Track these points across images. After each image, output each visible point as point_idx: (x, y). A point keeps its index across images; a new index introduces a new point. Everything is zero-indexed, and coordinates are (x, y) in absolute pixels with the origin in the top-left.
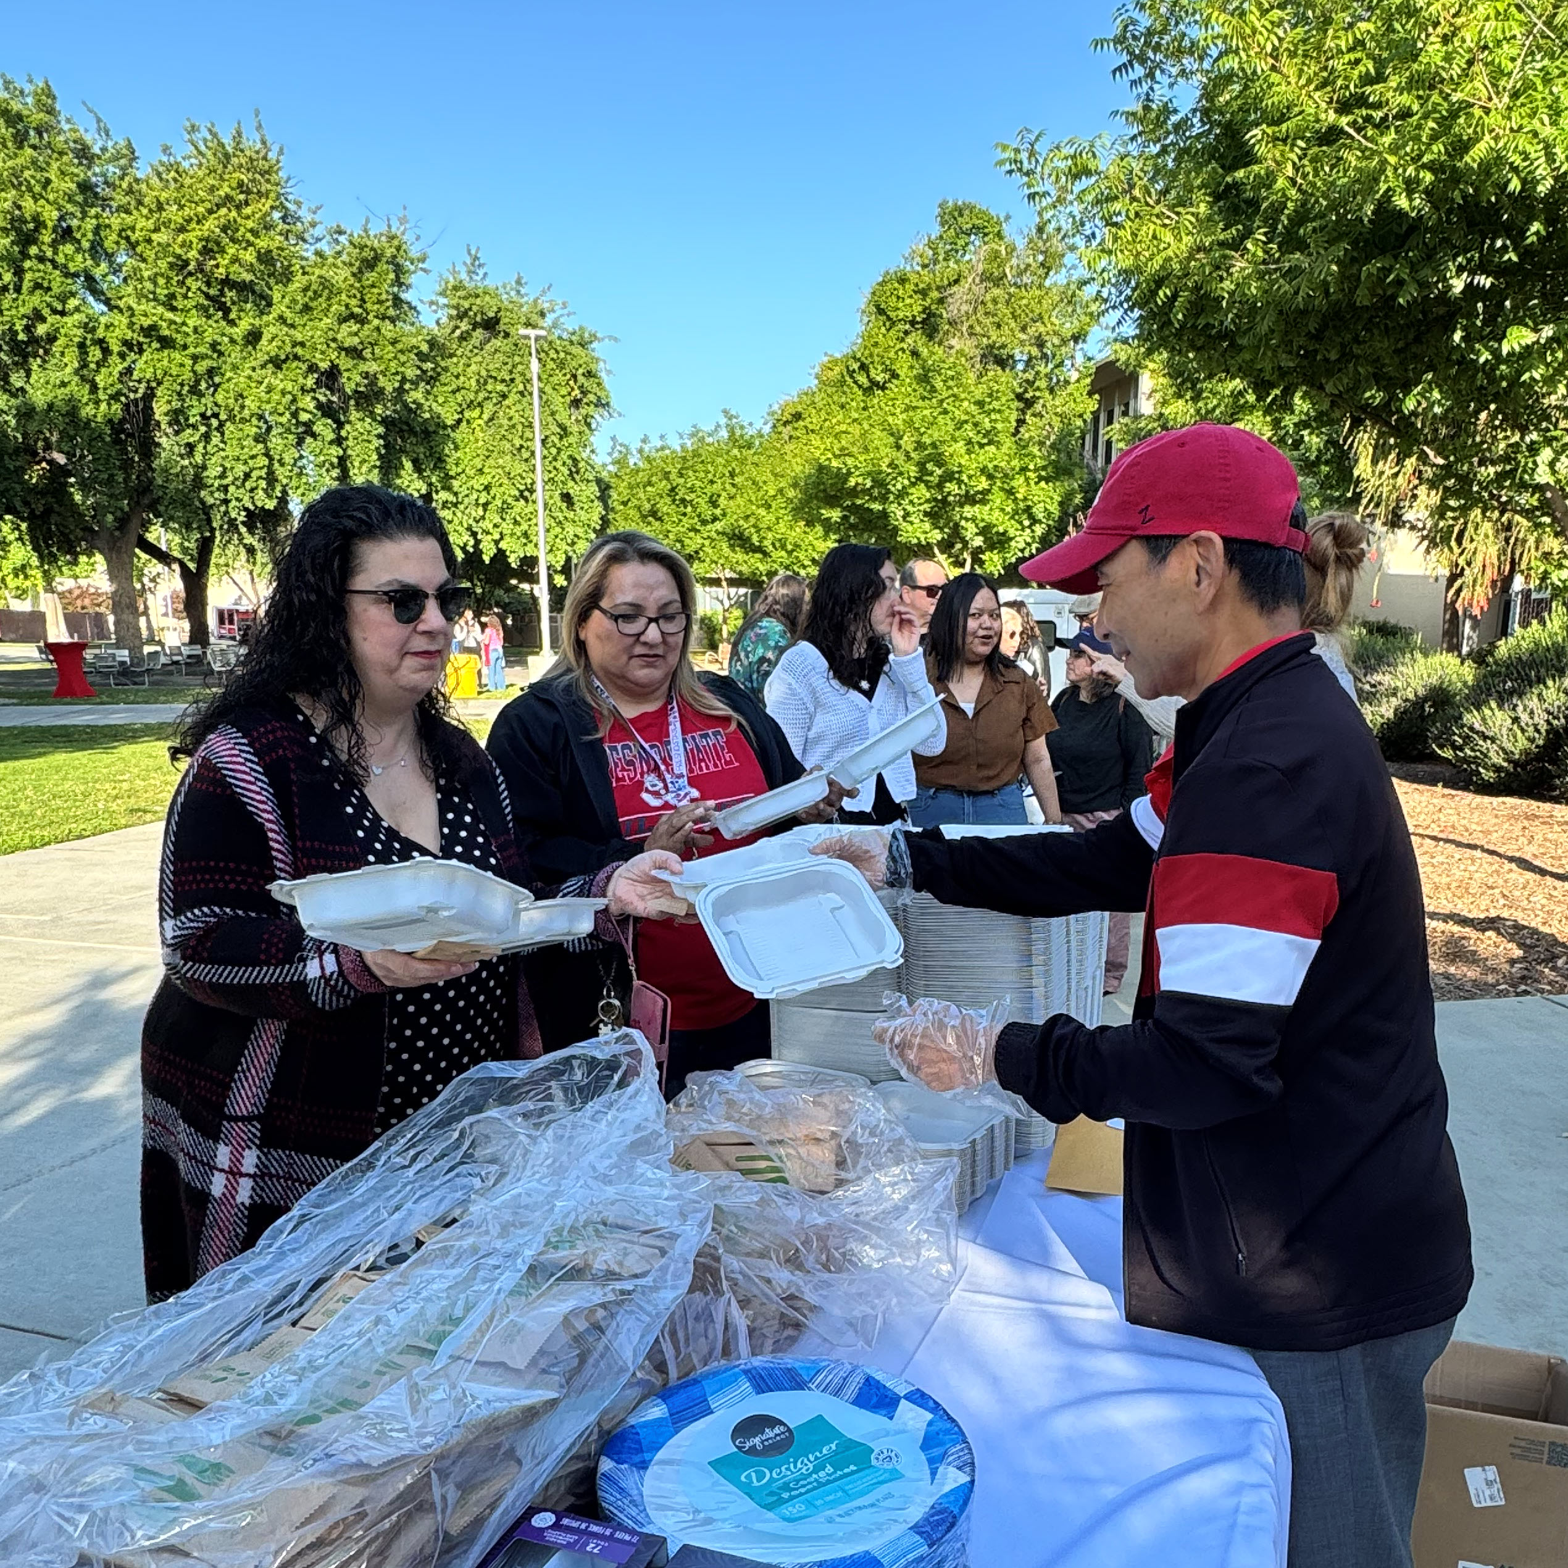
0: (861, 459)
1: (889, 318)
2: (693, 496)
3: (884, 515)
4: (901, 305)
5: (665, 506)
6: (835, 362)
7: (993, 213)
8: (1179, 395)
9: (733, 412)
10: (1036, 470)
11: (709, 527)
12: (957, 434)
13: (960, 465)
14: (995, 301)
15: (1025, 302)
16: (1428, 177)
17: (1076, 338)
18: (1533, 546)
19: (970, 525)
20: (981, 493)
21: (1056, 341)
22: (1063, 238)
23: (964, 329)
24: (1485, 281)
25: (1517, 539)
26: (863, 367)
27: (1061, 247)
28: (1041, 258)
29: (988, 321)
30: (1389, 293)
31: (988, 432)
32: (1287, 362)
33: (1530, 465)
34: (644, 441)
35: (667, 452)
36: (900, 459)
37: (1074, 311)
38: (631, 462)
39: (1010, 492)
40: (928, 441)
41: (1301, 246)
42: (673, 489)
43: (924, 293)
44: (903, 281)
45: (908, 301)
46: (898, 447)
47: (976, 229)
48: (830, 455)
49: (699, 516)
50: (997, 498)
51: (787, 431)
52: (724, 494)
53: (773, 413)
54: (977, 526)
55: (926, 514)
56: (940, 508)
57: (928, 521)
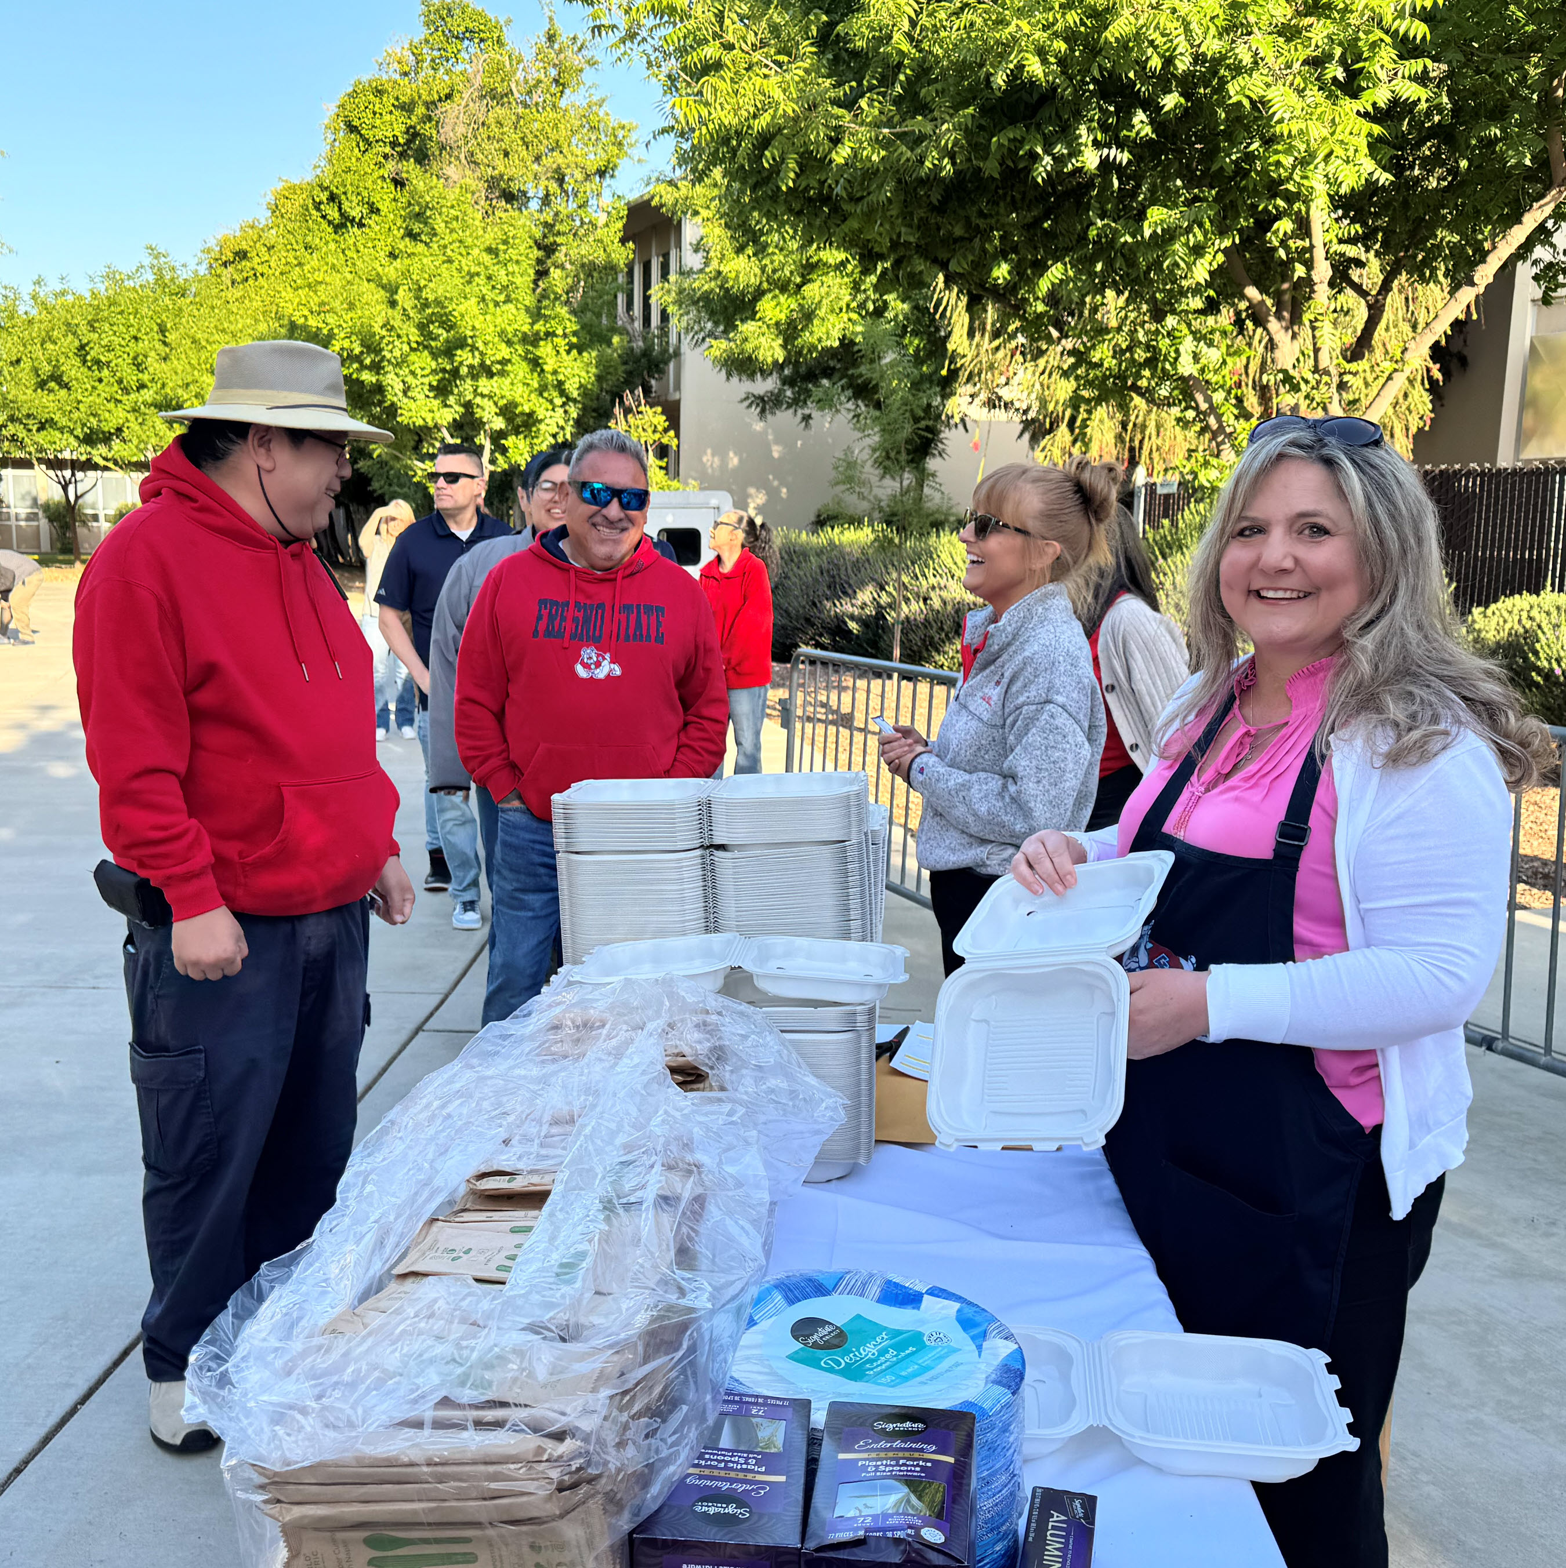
0: (347, 317)
1: (366, 140)
2: (111, 356)
3: (379, 389)
4: (378, 122)
5: (72, 369)
6: (293, 189)
7: (491, 16)
8: (740, 250)
9: (162, 250)
10: (565, 336)
11: (133, 396)
12: (467, 289)
13: (474, 328)
14: (500, 124)
15: (537, 125)
16: (1061, 46)
17: (602, 173)
18: (1154, 433)
19: (486, 403)
20: (499, 362)
21: (579, 176)
22: (580, 50)
23: (462, 156)
24: (1124, 157)
25: (1135, 425)
26: (332, 198)
27: (577, 61)
28: (553, 73)
29: (491, 147)
30: (1021, 166)
31: (505, 288)
32: (909, 236)
33: (1173, 355)
34: (38, 283)
35: (70, 298)
36: (396, 316)
37: (597, 139)
38: (21, 310)
39: (535, 363)
40: (431, 298)
41: (923, 108)
42: (82, 347)
43: (407, 108)
44: (379, 92)
45: (387, 117)
46: (393, 304)
47: (469, 34)
48: (306, 313)
49: (120, 382)
50: (520, 369)
51: (227, 273)
52: (153, 354)
53: (209, 251)
54: (496, 404)
55: (432, 388)
56: (449, 381)
57: (435, 397)
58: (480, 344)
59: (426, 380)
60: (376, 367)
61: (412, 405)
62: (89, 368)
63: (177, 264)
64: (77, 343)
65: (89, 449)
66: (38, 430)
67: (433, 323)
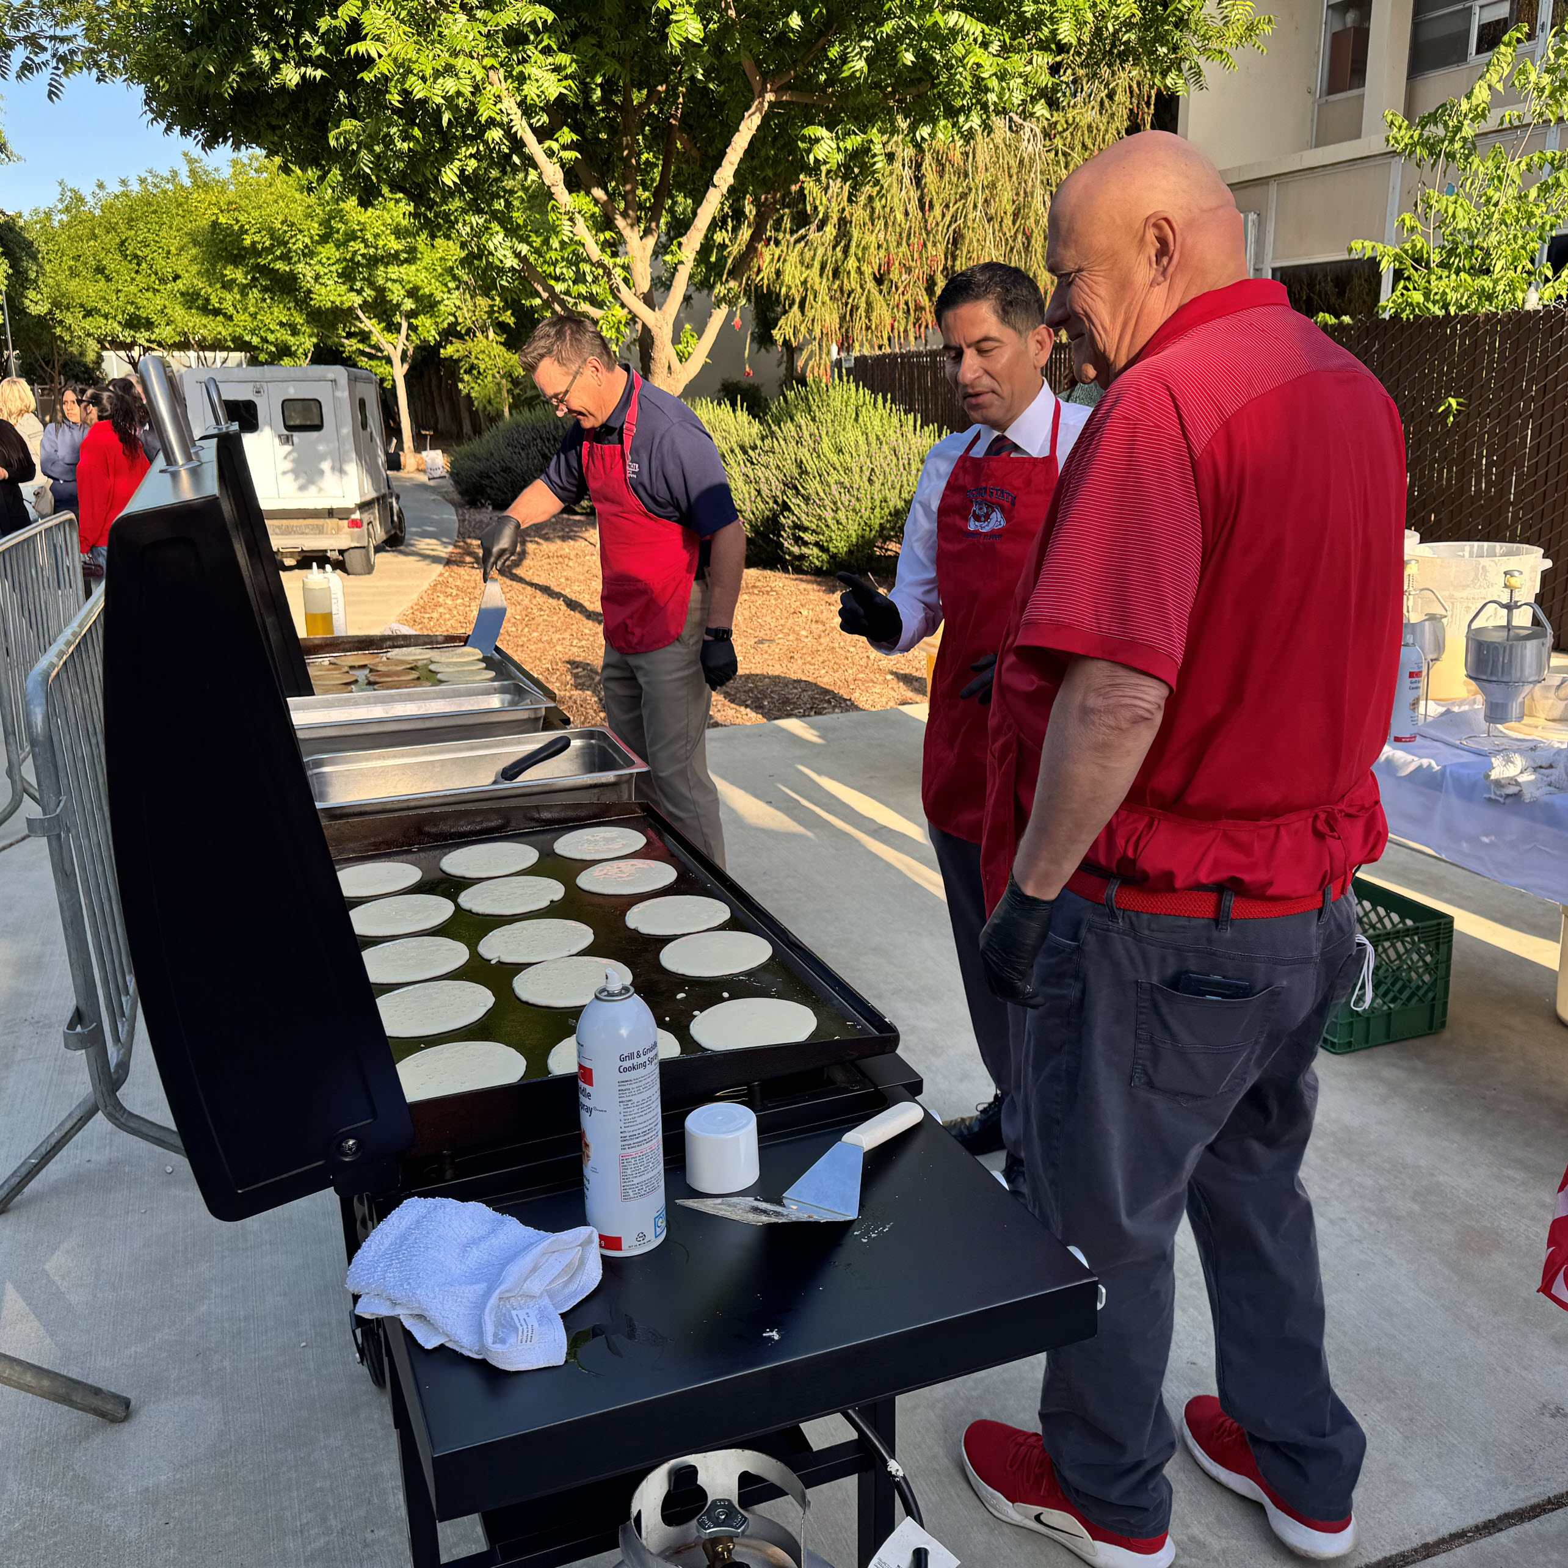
0: (255, 215)
3: (293, 276)
19: (396, 287)
34: (99, 187)
48: (217, 210)
49: (156, 273)
54: (404, 288)
55: (339, 276)
56: (353, 268)
57: (343, 283)
58: (369, 236)
59: (333, 268)
60: (286, 257)
61: (323, 291)
62: (130, 262)
63: (209, 169)
64: (118, 240)
65: (132, 333)
66: (84, 317)
67: (334, 218)
